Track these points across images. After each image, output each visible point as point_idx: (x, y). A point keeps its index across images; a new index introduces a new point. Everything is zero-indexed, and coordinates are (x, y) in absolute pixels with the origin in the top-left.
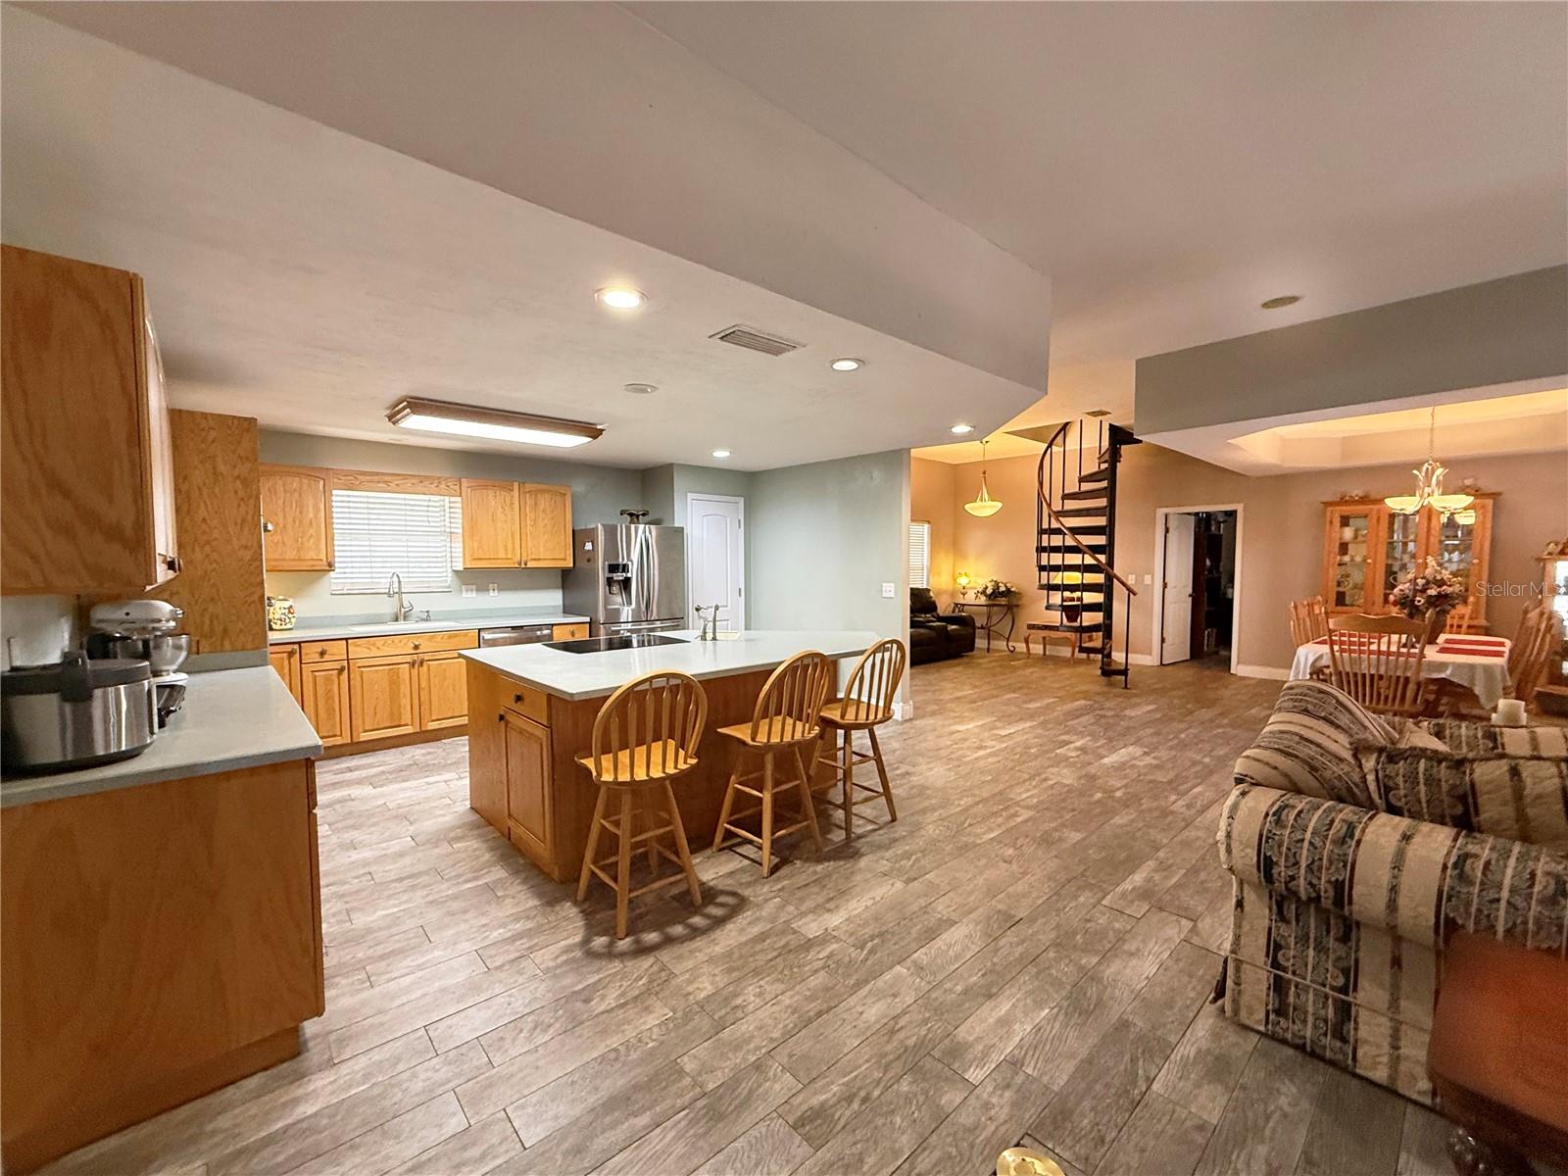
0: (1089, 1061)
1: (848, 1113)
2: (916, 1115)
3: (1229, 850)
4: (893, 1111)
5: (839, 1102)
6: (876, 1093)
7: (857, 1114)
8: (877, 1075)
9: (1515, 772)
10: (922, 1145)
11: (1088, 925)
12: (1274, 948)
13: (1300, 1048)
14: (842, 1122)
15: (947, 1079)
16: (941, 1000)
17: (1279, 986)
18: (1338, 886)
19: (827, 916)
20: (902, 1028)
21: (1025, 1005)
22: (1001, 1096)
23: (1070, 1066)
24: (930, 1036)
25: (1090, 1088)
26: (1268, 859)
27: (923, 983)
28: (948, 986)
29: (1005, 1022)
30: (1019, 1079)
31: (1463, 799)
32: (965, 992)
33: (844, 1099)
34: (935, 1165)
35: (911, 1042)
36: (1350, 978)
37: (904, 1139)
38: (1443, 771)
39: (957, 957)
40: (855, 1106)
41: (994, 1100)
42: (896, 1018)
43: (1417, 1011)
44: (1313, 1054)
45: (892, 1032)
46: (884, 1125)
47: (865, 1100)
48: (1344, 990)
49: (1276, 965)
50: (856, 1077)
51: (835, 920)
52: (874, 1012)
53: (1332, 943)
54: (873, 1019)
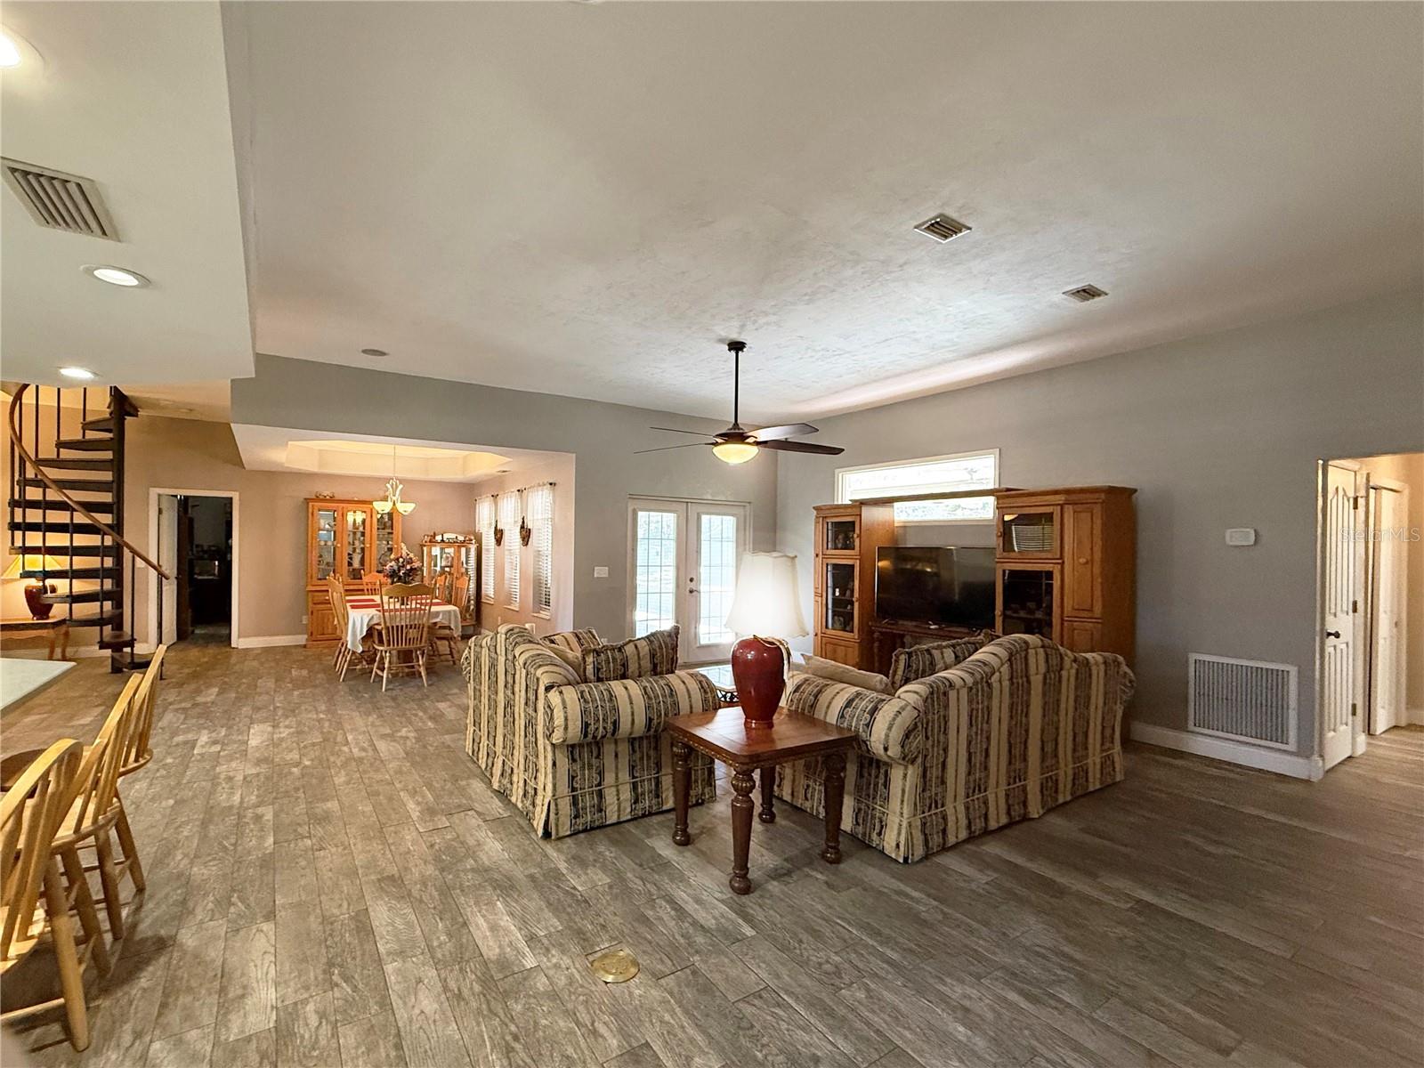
0: (549, 904)
1: (522, 1054)
2: (545, 1009)
3: (566, 728)
4: (535, 1022)
5: (508, 1058)
6: (513, 1028)
7: (526, 1047)
8: (496, 1022)
9: (636, 647)
10: (571, 1014)
11: (437, 847)
12: (572, 778)
13: (585, 831)
14: (528, 1061)
15: (525, 979)
16: (447, 953)
17: (575, 802)
18: (615, 723)
19: (249, 1001)
20: (459, 990)
21: (487, 911)
22: (553, 956)
23: (548, 914)
24: (479, 974)
25: (568, 914)
26: (586, 723)
27: (421, 957)
28: (435, 944)
29: (494, 928)
30: (545, 941)
31: (623, 665)
32: (450, 935)
33: (508, 1053)
34: (589, 1013)
35: (477, 988)
36: (601, 774)
37: (562, 1023)
38: (617, 654)
39: (409, 925)
40: (517, 1046)
41: (554, 961)
42: (446, 989)
43: (625, 776)
44: (592, 829)
45: (459, 996)
46: (544, 1032)
47: (516, 1038)
48: (599, 784)
49: (574, 789)
50: (490, 1037)
51: (266, 994)
52: (428, 1003)
53: (594, 761)
54: (436, 1006)
